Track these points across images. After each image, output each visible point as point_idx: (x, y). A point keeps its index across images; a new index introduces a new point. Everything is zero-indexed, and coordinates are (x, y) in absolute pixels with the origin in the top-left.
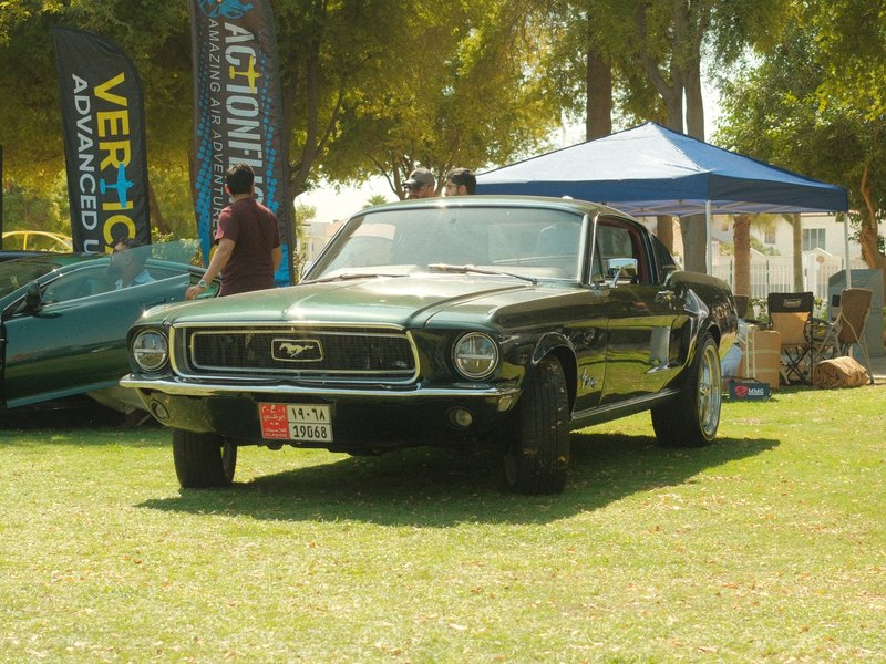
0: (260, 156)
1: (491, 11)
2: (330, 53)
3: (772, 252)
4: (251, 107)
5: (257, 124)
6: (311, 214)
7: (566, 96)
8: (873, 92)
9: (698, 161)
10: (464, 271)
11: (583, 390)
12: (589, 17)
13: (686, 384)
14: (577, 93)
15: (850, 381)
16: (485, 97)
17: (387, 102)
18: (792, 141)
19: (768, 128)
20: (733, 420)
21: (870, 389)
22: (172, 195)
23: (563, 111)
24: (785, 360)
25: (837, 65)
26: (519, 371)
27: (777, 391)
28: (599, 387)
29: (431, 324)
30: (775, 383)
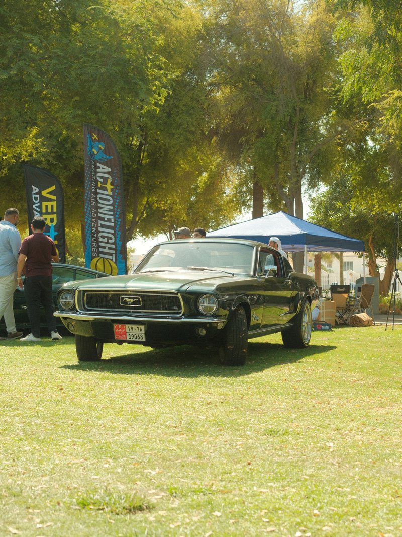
0: (112, 221)
1: (212, 165)
2: (143, 181)
3: (330, 271)
4: (108, 200)
5: (111, 208)
6: (133, 251)
7: (244, 201)
8: (375, 202)
9: (301, 228)
10: (203, 270)
11: (253, 322)
12: (255, 168)
13: (297, 321)
14: (248, 200)
15: (366, 324)
16: (208, 202)
17: (167, 202)
18: (340, 223)
19: (330, 217)
20: (316, 338)
21: (374, 327)
22: (73, 242)
23: (242, 208)
24: (338, 314)
25: (360, 190)
26: (226, 312)
27: (334, 327)
28: (260, 321)
29: (188, 291)
30: (333, 324)
